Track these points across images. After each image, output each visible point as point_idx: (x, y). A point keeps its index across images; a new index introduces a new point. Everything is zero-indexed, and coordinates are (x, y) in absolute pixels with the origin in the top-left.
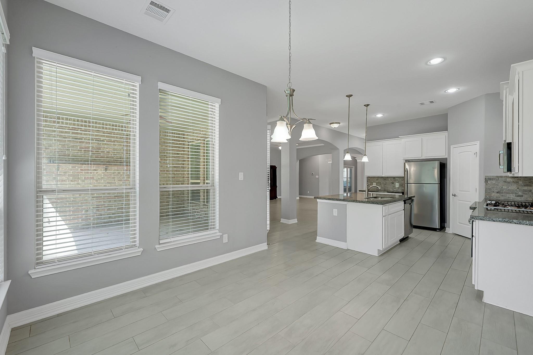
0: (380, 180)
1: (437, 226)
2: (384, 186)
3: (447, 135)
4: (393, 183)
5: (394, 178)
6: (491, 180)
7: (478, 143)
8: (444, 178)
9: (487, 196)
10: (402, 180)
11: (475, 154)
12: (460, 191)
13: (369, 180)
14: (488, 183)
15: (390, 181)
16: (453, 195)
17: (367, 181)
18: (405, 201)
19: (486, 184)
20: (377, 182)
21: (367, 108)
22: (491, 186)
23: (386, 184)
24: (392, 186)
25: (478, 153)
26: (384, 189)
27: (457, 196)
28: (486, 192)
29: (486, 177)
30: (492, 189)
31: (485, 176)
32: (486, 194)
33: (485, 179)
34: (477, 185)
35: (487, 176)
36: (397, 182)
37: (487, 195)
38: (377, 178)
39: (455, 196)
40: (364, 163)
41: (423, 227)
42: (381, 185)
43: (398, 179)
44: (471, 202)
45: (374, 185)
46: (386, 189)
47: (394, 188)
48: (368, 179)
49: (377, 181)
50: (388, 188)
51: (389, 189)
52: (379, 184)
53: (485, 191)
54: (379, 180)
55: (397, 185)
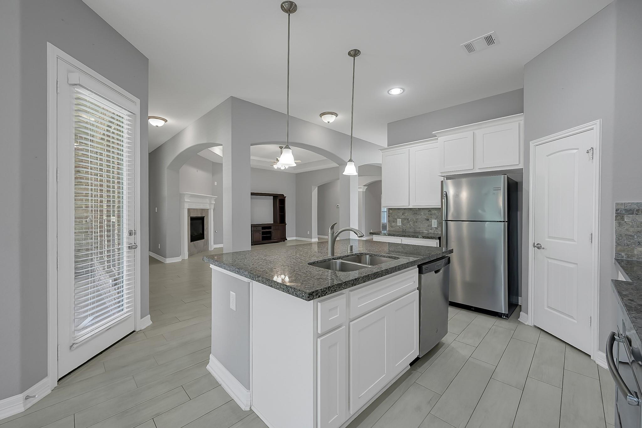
0: (408, 215)
1: (503, 308)
2: (414, 225)
3: (522, 123)
4: (428, 220)
5: (429, 210)
6: (633, 214)
7: (596, 125)
8: (517, 210)
9: (623, 254)
11: (588, 152)
12: (549, 237)
13: (391, 213)
14: (623, 222)
15: (423, 216)
16: (534, 247)
17: (389, 216)
18: (420, 267)
19: (620, 225)
20: (403, 218)
21: (354, 60)
22: (632, 230)
23: (416, 222)
24: (427, 225)
25: (596, 149)
26: (414, 230)
27: (543, 248)
28: (618, 244)
29: (619, 207)
30: (635, 237)
31: (617, 204)
32: (619, 247)
33: (616, 210)
34: (594, 226)
35: (622, 203)
36: (435, 217)
37: (624, 251)
38: (403, 211)
39: (538, 248)
40: (348, 177)
41: (474, 307)
42: (409, 222)
43: (435, 212)
44: (577, 264)
45: (399, 222)
46: (418, 230)
47: (430, 228)
49: (403, 217)
50: (420, 228)
51: (421, 230)
52: (405, 221)
53: (616, 242)
54: (406, 215)
55: (434, 223)
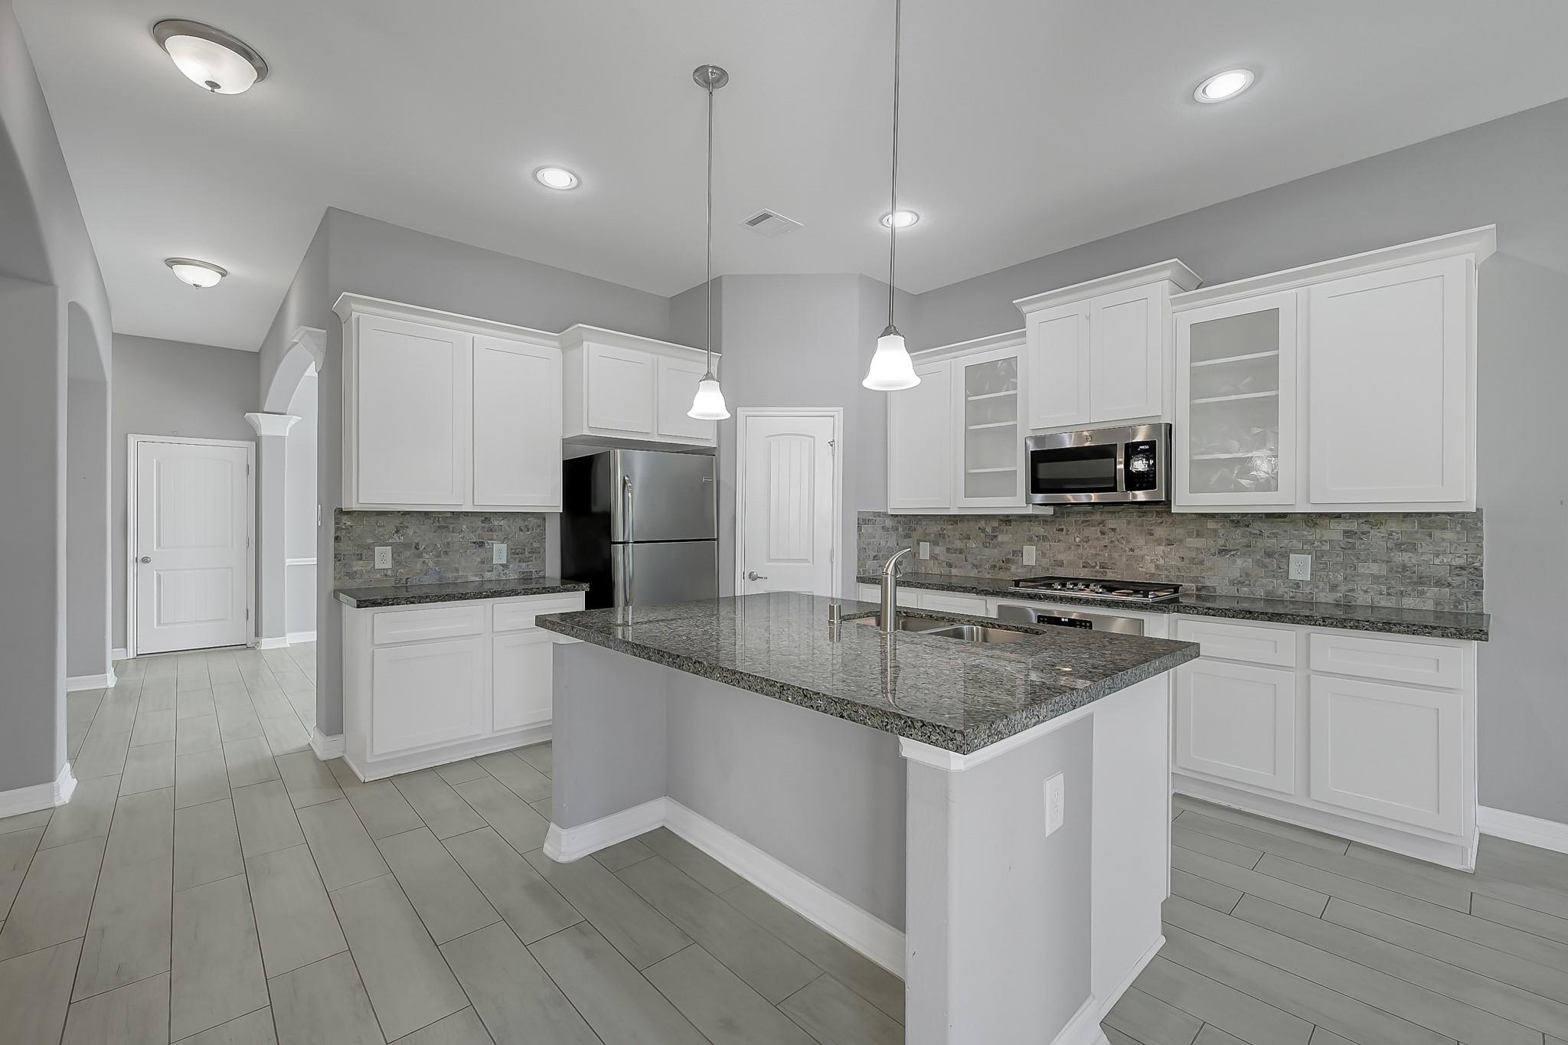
0: (413, 532)
2: (437, 564)
4: (481, 544)
5: (486, 517)
6: (866, 524)
7: (837, 411)
10: (521, 530)
13: (348, 529)
14: (861, 533)
15: (465, 534)
16: (745, 577)
17: (337, 538)
19: (859, 535)
20: (400, 544)
23: (446, 553)
24: (479, 560)
25: (839, 443)
26: (437, 577)
28: (859, 559)
29: (859, 516)
31: (858, 512)
33: (858, 520)
35: (861, 512)
36: (501, 536)
38: (397, 522)
39: (753, 578)
42: (420, 556)
43: (502, 523)
45: (383, 558)
46: (450, 575)
47: (486, 567)
48: (337, 529)
49: (397, 539)
50: (456, 570)
51: (461, 577)
52: (407, 554)
53: (857, 557)
54: (410, 532)
55: (500, 552)
